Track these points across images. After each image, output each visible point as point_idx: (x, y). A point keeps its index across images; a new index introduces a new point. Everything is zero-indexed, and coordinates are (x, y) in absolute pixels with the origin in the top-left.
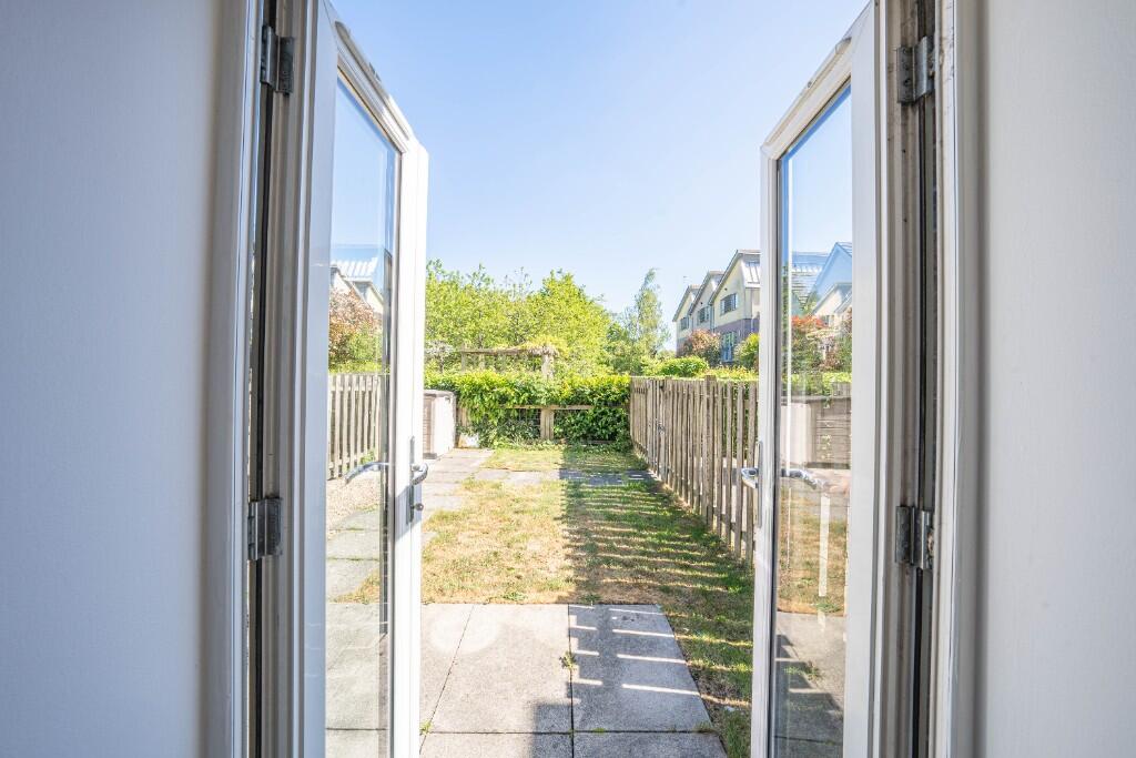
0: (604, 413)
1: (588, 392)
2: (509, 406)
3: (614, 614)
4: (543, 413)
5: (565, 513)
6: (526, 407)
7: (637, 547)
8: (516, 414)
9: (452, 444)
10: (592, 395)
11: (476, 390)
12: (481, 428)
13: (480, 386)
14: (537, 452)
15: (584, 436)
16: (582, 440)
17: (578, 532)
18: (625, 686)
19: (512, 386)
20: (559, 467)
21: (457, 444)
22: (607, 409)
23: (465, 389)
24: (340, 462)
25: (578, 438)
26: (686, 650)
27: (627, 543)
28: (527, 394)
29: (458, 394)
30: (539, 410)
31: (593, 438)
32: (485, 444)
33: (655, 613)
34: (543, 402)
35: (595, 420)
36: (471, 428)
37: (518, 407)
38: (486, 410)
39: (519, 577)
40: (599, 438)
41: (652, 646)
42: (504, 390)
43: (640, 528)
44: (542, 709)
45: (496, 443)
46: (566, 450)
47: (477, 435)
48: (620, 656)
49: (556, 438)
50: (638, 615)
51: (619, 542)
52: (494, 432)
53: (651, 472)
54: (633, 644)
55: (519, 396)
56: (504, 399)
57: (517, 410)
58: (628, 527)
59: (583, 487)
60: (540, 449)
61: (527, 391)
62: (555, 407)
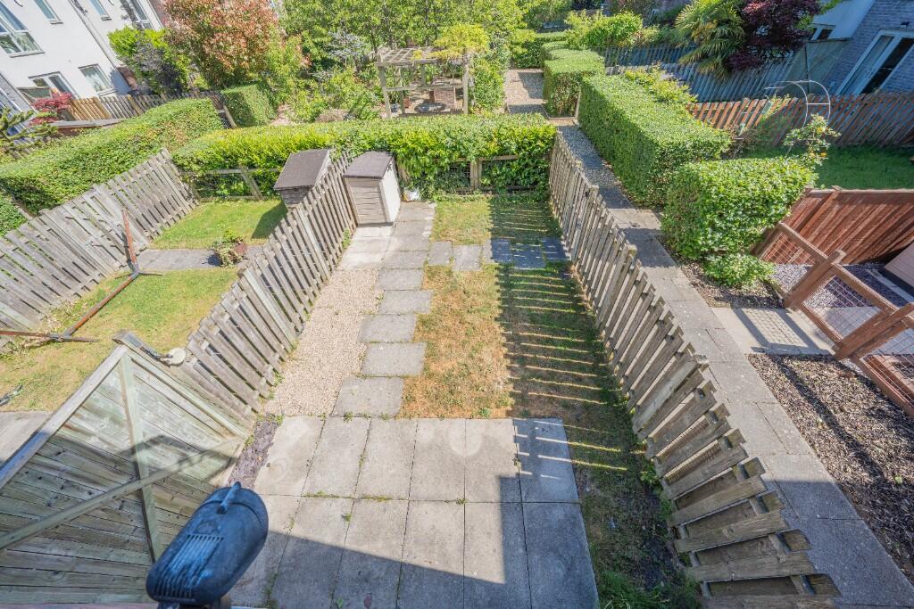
3: (536, 424)
5: (501, 311)
9: (399, 199)
12: (419, 184)
15: (509, 184)
16: (506, 188)
17: (513, 339)
18: (542, 476)
20: (490, 235)
21: (404, 200)
25: (503, 187)
26: (574, 452)
27: (544, 352)
30: (469, 163)
32: (426, 196)
33: (558, 424)
36: (411, 183)
38: (423, 169)
41: (555, 449)
43: (553, 333)
44: (503, 480)
45: (435, 196)
46: (493, 199)
47: (418, 190)
48: (540, 456)
49: (484, 190)
50: (549, 426)
51: (539, 350)
52: (432, 188)
53: (563, 243)
54: (547, 449)
58: (545, 330)
62: (481, 159)
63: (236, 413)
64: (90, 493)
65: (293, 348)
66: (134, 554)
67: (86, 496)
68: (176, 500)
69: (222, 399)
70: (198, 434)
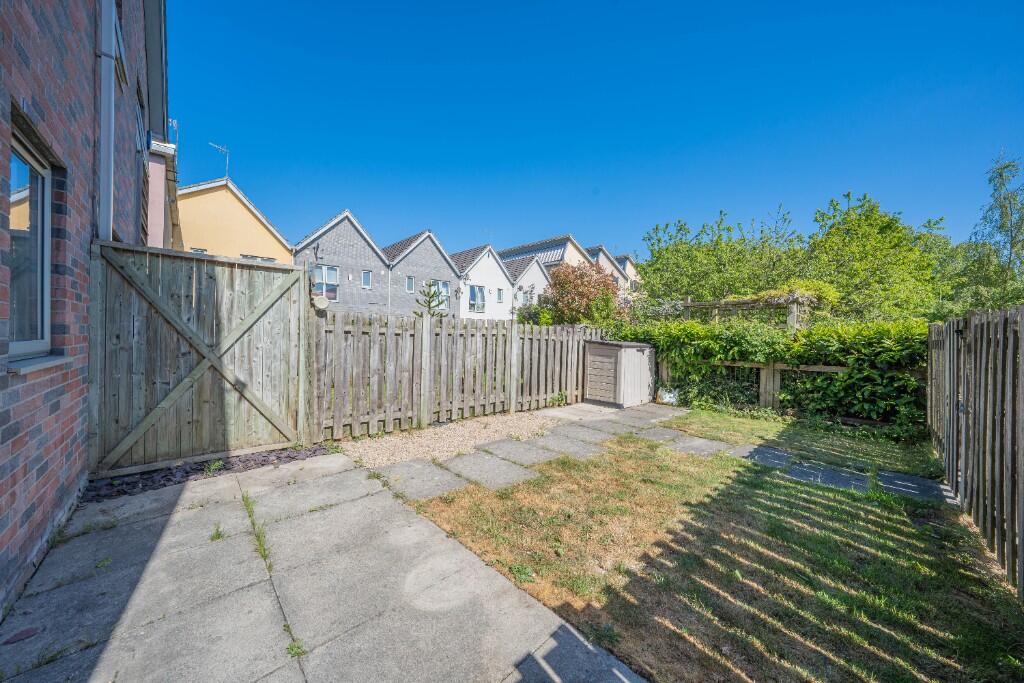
0: (867, 379)
1: (836, 345)
2: (715, 361)
4: (763, 374)
5: (707, 500)
6: (739, 364)
7: (779, 598)
8: (724, 372)
9: (647, 398)
10: (846, 351)
11: (675, 343)
12: (680, 384)
13: (679, 339)
14: (748, 421)
15: (832, 411)
16: (826, 414)
17: (698, 533)
19: (716, 338)
20: (762, 442)
21: (654, 400)
22: (875, 374)
23: (662, 341)
24: (529, 398)
25: (819, 411)
27: (765, 581)
28: (736, 349)
29: (655, 346)
30: (758, 369)
31: (848, 415)
32: (685, 402)
34: (760, 358)
35: (850, 389)
36: (668, 384)
37: (727, 363)
38: (687, 364)
39: (558, 554)
40: (855, 415)
42: (706, 343)
43: (823, 568)
45: (696, 403)
46: (793, 425)
47: (676, 392)
49: (781, 408)
51: (751, 573)
52: (696, 391)
53: (946, 488)
55: (726, 351)
56: (707, 354)
57: (727, 367)
58: (797, 557)
59: (772, 477)
60: (753, 417)
61: (737, 344)
62: (780, 366)
63: (315, 407)
64: (189, 320)
65: (419, 427)
66: (142, 401)
67: (185, 318)
68: (206, 407)
69: (319, 380)
70: (277, 383)
